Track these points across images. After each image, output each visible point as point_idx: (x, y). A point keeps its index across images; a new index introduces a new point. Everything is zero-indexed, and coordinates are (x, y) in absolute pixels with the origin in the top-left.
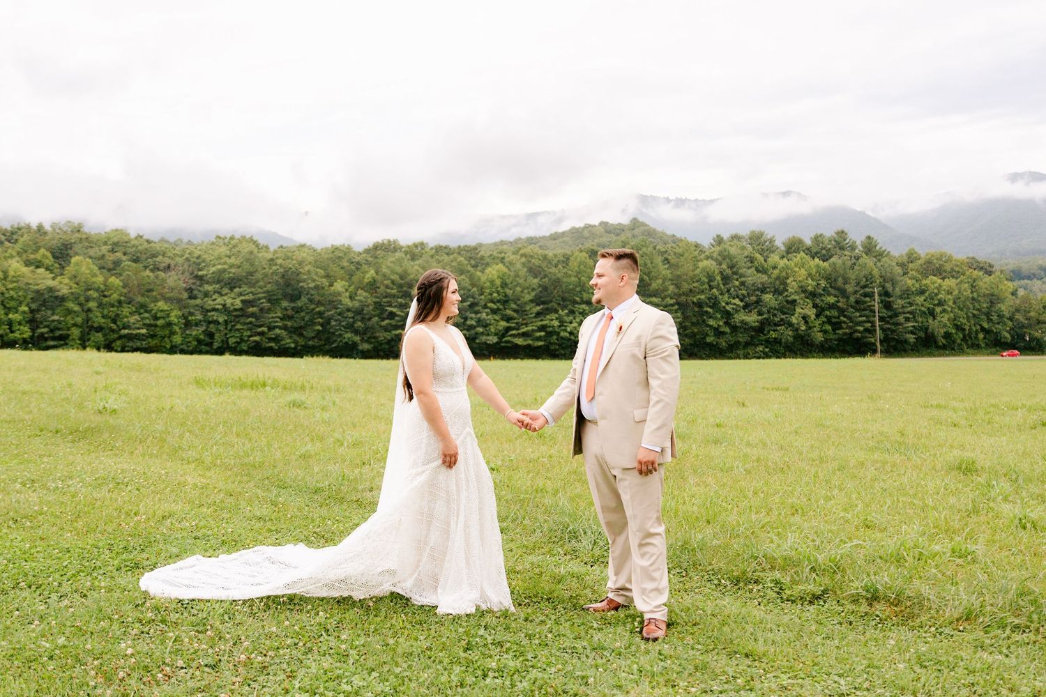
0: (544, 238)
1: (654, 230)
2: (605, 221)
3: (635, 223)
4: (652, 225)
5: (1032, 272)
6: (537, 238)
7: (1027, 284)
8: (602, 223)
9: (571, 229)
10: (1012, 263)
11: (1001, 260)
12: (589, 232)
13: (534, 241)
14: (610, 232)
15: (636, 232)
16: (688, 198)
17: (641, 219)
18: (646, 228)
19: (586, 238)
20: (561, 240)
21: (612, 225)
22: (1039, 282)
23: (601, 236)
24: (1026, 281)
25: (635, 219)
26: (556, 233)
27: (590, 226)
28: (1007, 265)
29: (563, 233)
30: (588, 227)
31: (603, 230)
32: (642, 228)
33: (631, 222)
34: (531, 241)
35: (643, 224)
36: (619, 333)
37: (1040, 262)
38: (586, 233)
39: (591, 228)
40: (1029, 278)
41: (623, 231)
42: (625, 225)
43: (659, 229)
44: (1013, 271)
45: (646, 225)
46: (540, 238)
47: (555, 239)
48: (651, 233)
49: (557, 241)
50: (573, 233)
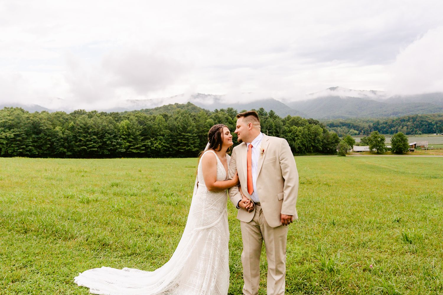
0: (152, 109)
1: (196, 107)
2: (177, 103)
3: (189, 104)
4: (196, 105)
5: (337, 124)
6: (149, 109)
7: (335, 129)
8: (176, 104)
9: (164, 106)
10: (331, 121)
11: (327, 120)
12: (171, 107)
13: (148, 111)
14: (178, 107)
15: (190, 107)
16: (212, 94)
17: (191, 103)
18: (193, 106)
19: (169, 110)
20: (159, 110)
21: (180, 104)
22: (340, 128)
23: (175, 109)
24: (335, 128)
25: (189, 102)
26: (157, 107)
27: (171, 105)
28: (329, 122)
29: (160, 108)
30: (170, 105)
31: (176, 106)
32: (192, 106)
33: (187, 103)
34: (147, 111)
35: (192, 104)
36: (263, 154)
37: (341, 121)
38: (169, 108)
39: (171, 106)
40: (336, 126)
41: (184, 107)
42: (185, 105)
43: (198, 106)
44: (331, 124)
45: (194, 105)
46: (151, 109)
47: (157, 110)
48: (194, 108)
49: (157, 111)
50: (164, 108)
